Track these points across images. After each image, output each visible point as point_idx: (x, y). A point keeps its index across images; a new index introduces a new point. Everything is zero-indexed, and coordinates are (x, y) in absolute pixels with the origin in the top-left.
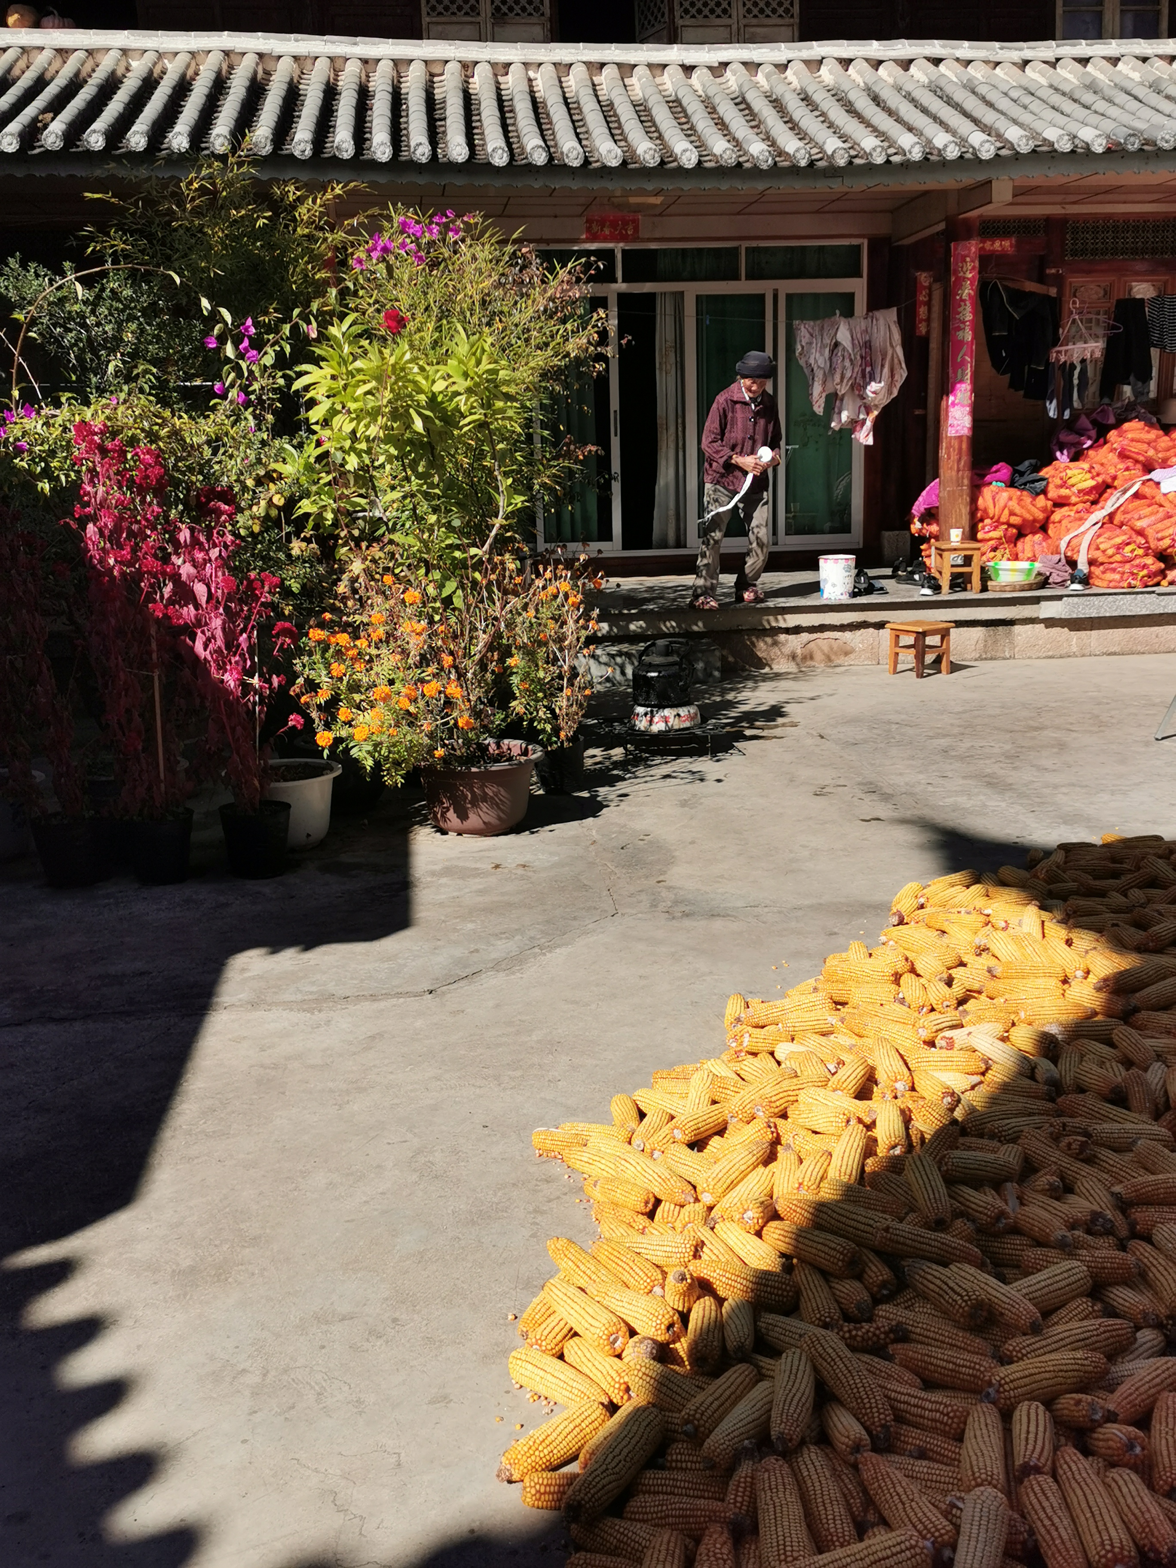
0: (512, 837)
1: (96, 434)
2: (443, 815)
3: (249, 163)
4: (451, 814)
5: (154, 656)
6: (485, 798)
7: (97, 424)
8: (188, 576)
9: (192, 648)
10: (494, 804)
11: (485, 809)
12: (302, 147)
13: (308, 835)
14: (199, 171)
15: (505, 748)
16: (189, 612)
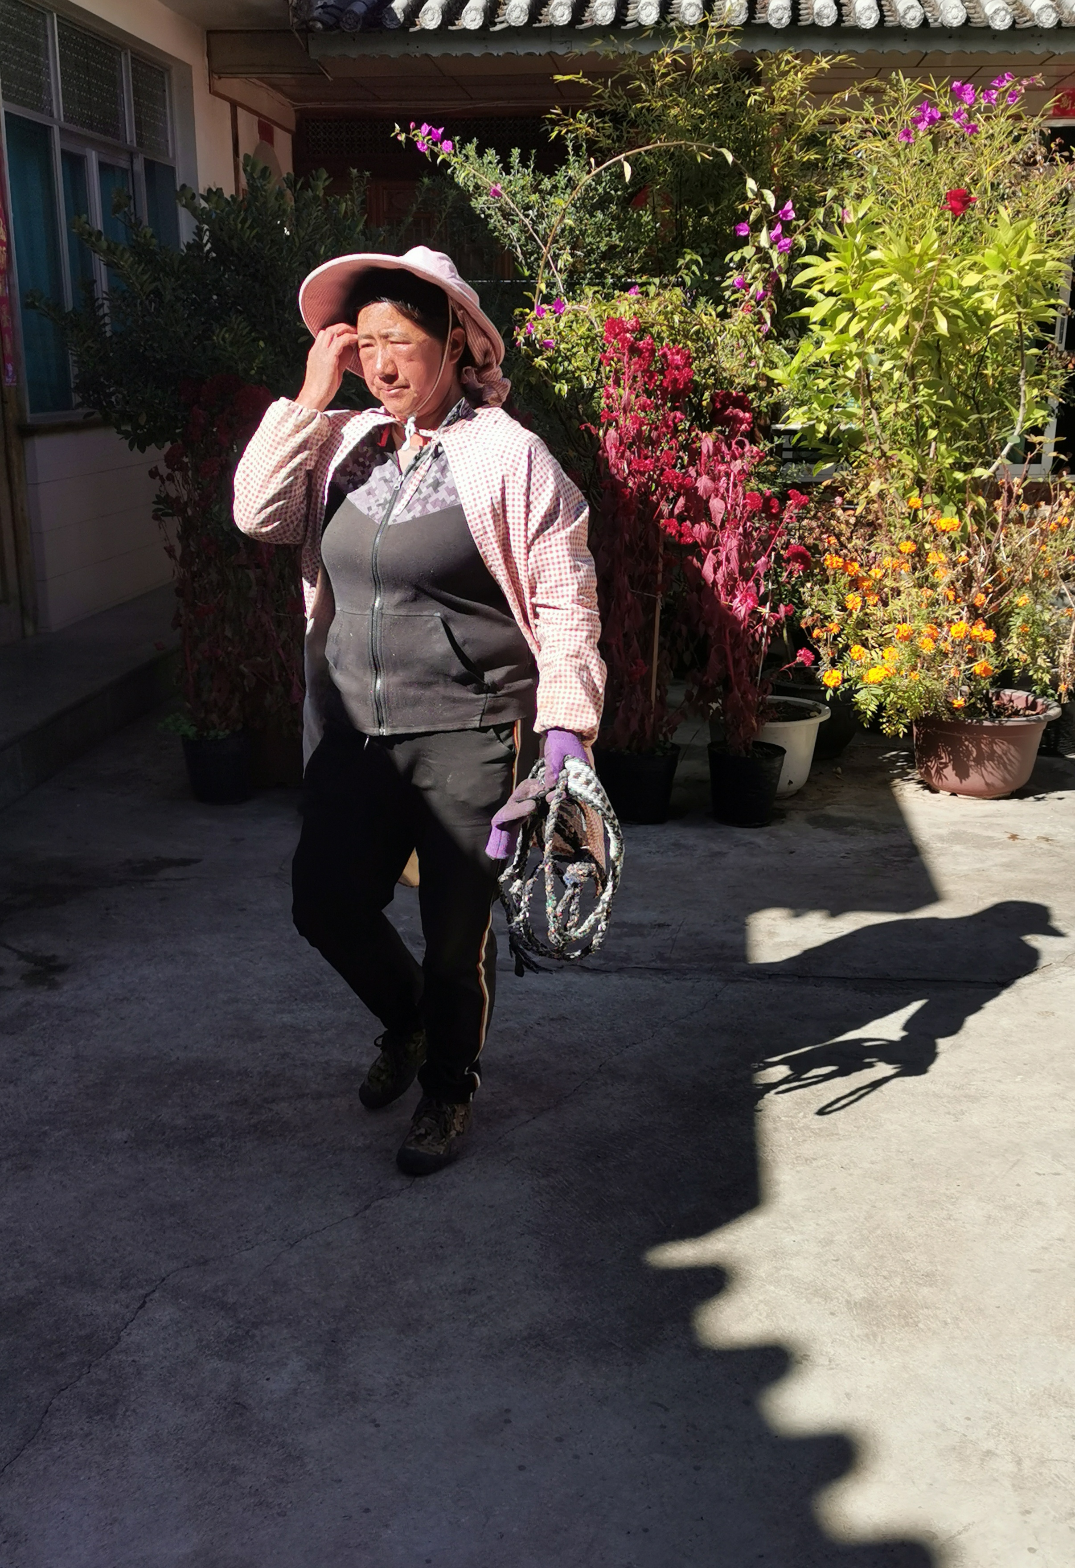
0: (1014, 802)
1: (627, 331)
2: (939, 771)
3: (731, 34)
4: (949, 772)
5: (660, 577)
6: (992, 756)
7: (629, 321)
8: (705, 488)
9: (699, 571)
10: (1001, 763)
11: (990, 769)
12: (778, 15)
13: (791, 782)
14: (671, 46)
15: (1005, 699)
16: (701, 530)
